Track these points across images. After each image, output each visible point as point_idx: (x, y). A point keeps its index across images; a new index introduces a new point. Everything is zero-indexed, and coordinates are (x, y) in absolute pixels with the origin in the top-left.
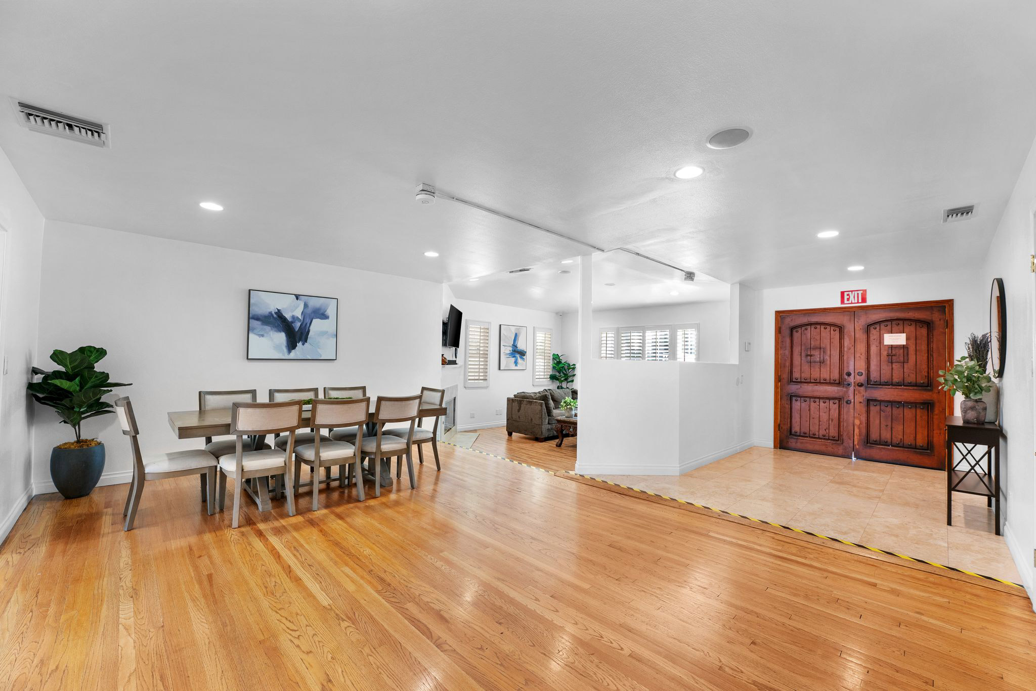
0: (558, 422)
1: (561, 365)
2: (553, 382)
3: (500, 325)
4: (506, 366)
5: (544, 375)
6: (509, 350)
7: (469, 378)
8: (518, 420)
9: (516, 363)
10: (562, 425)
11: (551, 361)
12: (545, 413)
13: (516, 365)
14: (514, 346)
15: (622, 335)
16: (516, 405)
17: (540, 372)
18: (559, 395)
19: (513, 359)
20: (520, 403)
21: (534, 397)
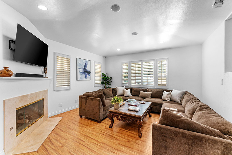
0: (110, 112)
1: (106, 78)
2: (102, 85)
3: (77, 58)
4: (80, 78)
5: (99, 82)
6: (82, 71)
7: (57, 85)
8: (85, 109)
9: (86, 77)
10: (113, 115)
11: (102, 76)
12: (101, 106)
13: (86, 78)
14: (85, 69)
15: (132, 64)
16: (84, 100)
17: (97, 80)
18: (107, 91)
19: (84, 75)
20: (86, 99)
21: (95, 96)
